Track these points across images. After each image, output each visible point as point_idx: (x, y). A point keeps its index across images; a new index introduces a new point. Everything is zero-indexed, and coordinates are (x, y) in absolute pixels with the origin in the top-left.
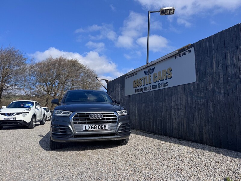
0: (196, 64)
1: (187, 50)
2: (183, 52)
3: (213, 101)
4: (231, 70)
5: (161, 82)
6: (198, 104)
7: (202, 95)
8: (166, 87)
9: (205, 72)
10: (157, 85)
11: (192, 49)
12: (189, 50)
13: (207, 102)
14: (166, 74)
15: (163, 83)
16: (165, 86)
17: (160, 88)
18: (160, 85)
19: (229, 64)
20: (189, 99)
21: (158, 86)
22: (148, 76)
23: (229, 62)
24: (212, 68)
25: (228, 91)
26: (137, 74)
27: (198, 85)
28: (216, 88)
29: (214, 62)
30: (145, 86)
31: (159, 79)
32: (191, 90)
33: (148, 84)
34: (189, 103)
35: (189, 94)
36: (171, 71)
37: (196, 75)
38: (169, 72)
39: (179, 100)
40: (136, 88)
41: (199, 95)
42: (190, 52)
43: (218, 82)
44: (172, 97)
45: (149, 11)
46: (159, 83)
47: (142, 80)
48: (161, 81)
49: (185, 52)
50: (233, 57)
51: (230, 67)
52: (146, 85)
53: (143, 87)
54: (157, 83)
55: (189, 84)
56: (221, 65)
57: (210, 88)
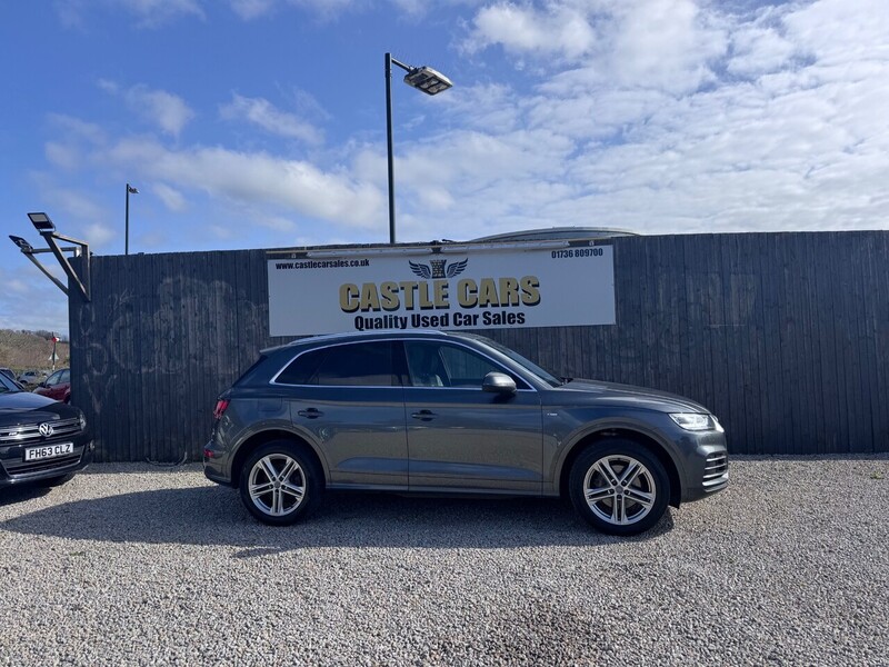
0: (615, 285)
1: (593, 248)
2: (579, 249)
3: (657, 367)
4: (693, 312)
5: (494, 311)
6: (621, 372)
7: (631, 354)
8: (516, 325)
9: (640, 307)
10: (476, 317)
11: (608, 250)
12: (598, 247)
13: (642, 369)
14: (517, 289)
15: (504, 313)
16: (509, 322)
17: (492, 326)
18: (491, 317)
19: (692, 301)
20: (594, 361)
21: (481, 320)
22: (431, 282)
23: (692, 298)
24: (655, 301)
25: (688, 349)
26: (367, 263)
27: (620, 331)
28: (662, 341)
29: (661, 291)
30: (417, 311)
31: (488, 301)
32: (600, 341)
33: (431, 308)
34: (595, 369)
35: (594, 348)
36: (538, 286)
37: (616, 309)
38: (529, 288)
39: (563, 362)
40: (359, 313)
41: (622, 354)
42: (600, 252)
43: (668, 330)
44: (540, 353)
45: (387, 56)
46: (485, 309)
47: (397, 291)
48: (493, 305)
49: (584, 248)
50: (698, 290)
51: (693, 307)
52: (422, 308)
53: (402, 313)
54: (478, 311)
55: (595, 326)
56: (674, 299)
57: (650, 342)
